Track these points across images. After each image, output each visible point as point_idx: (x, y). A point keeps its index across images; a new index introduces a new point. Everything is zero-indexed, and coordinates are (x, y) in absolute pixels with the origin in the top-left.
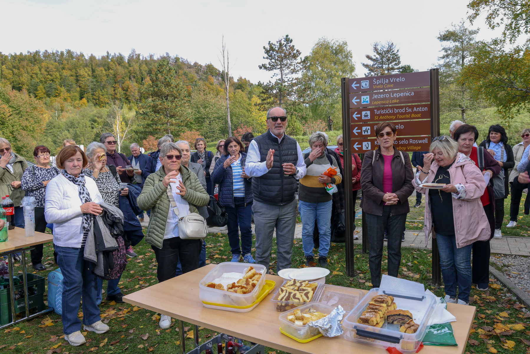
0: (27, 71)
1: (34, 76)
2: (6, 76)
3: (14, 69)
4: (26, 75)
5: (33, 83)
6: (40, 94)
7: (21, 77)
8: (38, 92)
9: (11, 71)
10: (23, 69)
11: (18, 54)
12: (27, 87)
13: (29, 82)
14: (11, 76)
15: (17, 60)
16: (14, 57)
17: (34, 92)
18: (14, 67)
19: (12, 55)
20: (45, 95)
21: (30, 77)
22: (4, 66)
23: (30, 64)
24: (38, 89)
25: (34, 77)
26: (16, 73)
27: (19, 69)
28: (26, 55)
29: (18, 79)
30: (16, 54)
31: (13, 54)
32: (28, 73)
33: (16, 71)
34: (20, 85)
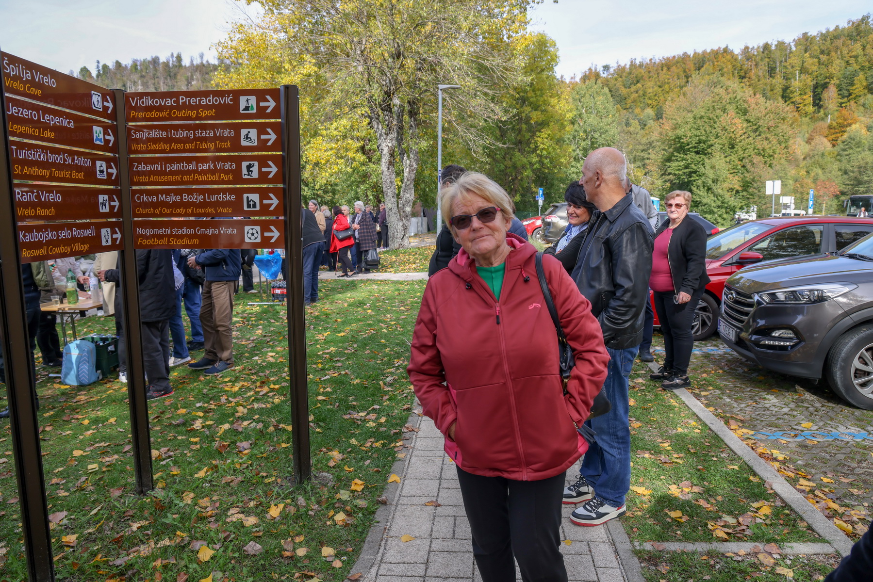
0: (842, 55)
1: (852, 61)
2: (808, 69)
3: (821, 56)
4: (838, 62)
5: (848, 73)
6: (857, 90)
7: (830, 67)
8: (854, 88)
9: (816, 60)
10: (836, 52)
11: (832, 28)
12: (838, 82)
13: (842, 72)
14: (815, 68)
15: (828, 39)
16: (824, 37)
17: (848, 88)
18: (822, 52)
19: (822, 34)
20: (866, 91)
21: (844, 64)
22: (807, 55)
23: (849, 42)
24: (855, 82)
25: (850, 62)
26: (824, 61)
27: (828, 54)
28: (844, 29)
29: (825, 70)
30: (828, 31)
31: (824, 32)
32: (842, 58)
33: (824, 58)
34: (827, 80)
